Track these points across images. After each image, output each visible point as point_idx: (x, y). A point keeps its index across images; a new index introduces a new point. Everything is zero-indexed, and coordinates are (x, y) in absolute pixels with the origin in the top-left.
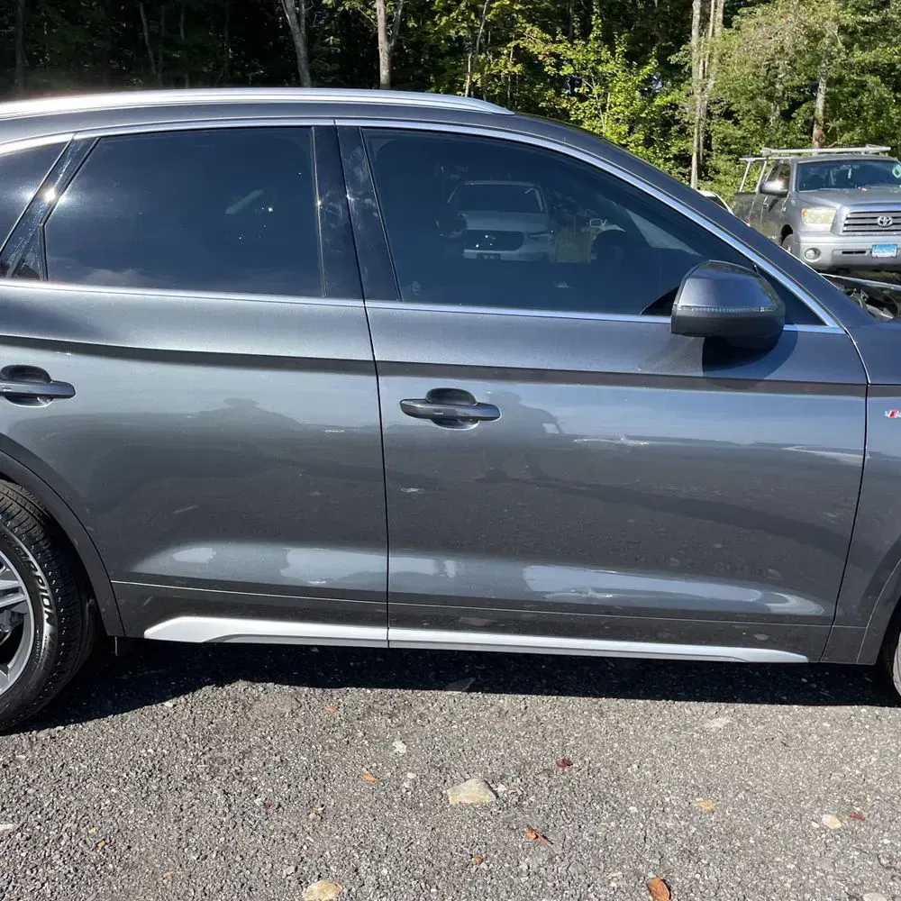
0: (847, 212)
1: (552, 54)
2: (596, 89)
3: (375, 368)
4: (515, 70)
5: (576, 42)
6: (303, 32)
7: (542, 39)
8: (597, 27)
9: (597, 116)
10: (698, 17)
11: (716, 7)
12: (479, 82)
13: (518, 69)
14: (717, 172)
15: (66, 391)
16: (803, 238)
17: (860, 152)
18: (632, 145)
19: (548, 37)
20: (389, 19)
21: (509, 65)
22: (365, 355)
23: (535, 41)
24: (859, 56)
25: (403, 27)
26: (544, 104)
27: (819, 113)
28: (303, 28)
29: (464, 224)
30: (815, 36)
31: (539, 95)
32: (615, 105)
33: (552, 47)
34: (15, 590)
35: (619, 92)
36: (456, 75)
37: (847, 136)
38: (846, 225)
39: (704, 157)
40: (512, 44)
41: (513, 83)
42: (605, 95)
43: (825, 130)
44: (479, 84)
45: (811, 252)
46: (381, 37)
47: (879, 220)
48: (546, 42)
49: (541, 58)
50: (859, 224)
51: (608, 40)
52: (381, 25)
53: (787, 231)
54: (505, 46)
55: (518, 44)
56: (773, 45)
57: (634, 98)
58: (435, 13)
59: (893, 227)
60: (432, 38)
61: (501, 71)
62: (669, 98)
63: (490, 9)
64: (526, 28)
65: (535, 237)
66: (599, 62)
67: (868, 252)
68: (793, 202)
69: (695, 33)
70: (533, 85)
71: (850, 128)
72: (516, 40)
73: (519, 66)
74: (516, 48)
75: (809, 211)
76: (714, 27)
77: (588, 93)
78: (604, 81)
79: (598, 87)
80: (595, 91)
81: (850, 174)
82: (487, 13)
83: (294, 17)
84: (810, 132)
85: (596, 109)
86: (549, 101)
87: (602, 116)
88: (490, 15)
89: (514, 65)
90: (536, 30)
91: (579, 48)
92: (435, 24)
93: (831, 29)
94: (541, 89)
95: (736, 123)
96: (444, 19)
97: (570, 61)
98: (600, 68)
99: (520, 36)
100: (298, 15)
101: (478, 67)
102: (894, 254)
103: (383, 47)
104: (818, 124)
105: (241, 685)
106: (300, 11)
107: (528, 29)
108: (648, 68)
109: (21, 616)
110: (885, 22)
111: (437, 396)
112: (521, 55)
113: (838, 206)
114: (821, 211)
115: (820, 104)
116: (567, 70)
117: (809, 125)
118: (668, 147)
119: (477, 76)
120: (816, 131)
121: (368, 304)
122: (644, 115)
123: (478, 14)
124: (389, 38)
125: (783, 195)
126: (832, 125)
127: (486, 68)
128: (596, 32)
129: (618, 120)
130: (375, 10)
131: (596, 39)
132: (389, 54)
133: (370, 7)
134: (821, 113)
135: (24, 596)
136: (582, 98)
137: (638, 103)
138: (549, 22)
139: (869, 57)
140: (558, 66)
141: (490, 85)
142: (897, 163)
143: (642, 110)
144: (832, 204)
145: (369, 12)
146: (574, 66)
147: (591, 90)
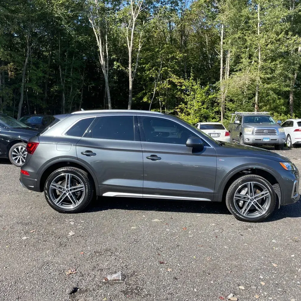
0: (256, 129)
1: (180, 83)
2: (192, 93)
3: (142, 151)
4: (169, 87)
5: (186, 80)
6: (108, 75)
7: (176, 78)
8: (192, 76)
9: (192, 100)
10: (222, 73)
11: (227, 71)
12: (158, 89)
13: (169, 86)
14: (228, 117)
15: (95, 154)
16: (245, 136)
17: (262, 114)
18: (203, 108)
19: (178, 78)
20: (132, 72)
21: (167, 85)
22: (141, 149)
23: (175, 79)
24: (266, 86)
25: (136, 74)
26: (177, 96)
27: (256, 101)
28: (108, 74)
29: (154, 130)
30: (253, 81)
31: (175, 93)
32: (197, 97)
33: (179, 81)
34: (82, 187)
35: (198, 94)
36: (151, 87)
37: (265, 108)
38: (256, 133)
39: (225, 112)
40: (168, 79)
41: (168, 90)
42: (195, 95)
43: (258, 106)
44: (158, 90)
45: (247, 139)
46: (130, 77)
47: (264, 131)
48: (178, 79)
49: (176, 83)
50: (259, 132)
51: (195, 79)
52: (130, 74)
53: (241, 134)
54: (166, 80)
55: (170, 80)
56: (241, 82)
57: (203, 96)
58: (146, 70)
59: (268, 134)
60: (145, 77)
61: (164, 87)
62: (213, 96)
63: (161, 70)
64: (172, 75)
65: (172, 134)
66: (193, 86)
67: (262, 140)
68: (243, 126)
69: (221, 77)
70: (174, 91)
71: (266, 106)
72: (169, 78)
73: (170, 86)
74: (169, 80)
75: (246, 129)
76: (226, 76)
77: (190, 94)
78: (194, 91)
79: (192, 92)
80: (191, 94)
81: (258, 119)
82: (161, 71)
83: (105, 71)
84: (254, 106)
85: (192, 98)
86: (179, 95)
87: (194, 100)
88: (161, 72)
89: (168, 85)
90: (175, 76)
91: (187, 82)
92: (145, 73)
93: (258, 79)
94: (177, 92)
95: (233, 103)
96: (148, 72)
97: (185, 85)
98: (193, 87)
99: (170, 77)
100: (106, 71)
101: (158, 86)
102: (269, 141)
103: (131, 80)
104: (256, 104)
105: (115, 209)
106: (107, 70)
107: (172, 76)
108: (207, 88)
109: (82, 191)
110: (274, 77)
111: (152, 156)
112: (171, 83)
113: (253, 128)
114: (249, 129)
115: (256, 98)
116: (184, 88)
117: (254, 104)
118: (213, 109)
119: (157, 88)
120: (255, 106)
121: (141, 142)
122: (206, 100)
123: (158, 71)
124: (132, 78)
125: (240, 124)
126: (260, 105)
127: (160, 86)
128: (192, 78)
129: (198, 102)
130: (129, 70)
131: (192, 79)
132: (132, 82)
133: (127, 69)
134: (257, 101)
135: (84, 188)
136: (188, 95)
137: (204, 97)
138: (178, 74)
139: (269, 86)
140: (181, 86)
141: (161, 91)
142: (270, 117)
143: (205, 99)
144: (251, 127)
145: (127, 70)
146: (185, 86)
147: (190, 93)
